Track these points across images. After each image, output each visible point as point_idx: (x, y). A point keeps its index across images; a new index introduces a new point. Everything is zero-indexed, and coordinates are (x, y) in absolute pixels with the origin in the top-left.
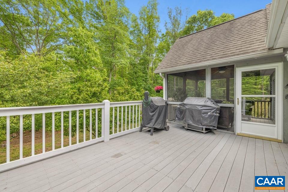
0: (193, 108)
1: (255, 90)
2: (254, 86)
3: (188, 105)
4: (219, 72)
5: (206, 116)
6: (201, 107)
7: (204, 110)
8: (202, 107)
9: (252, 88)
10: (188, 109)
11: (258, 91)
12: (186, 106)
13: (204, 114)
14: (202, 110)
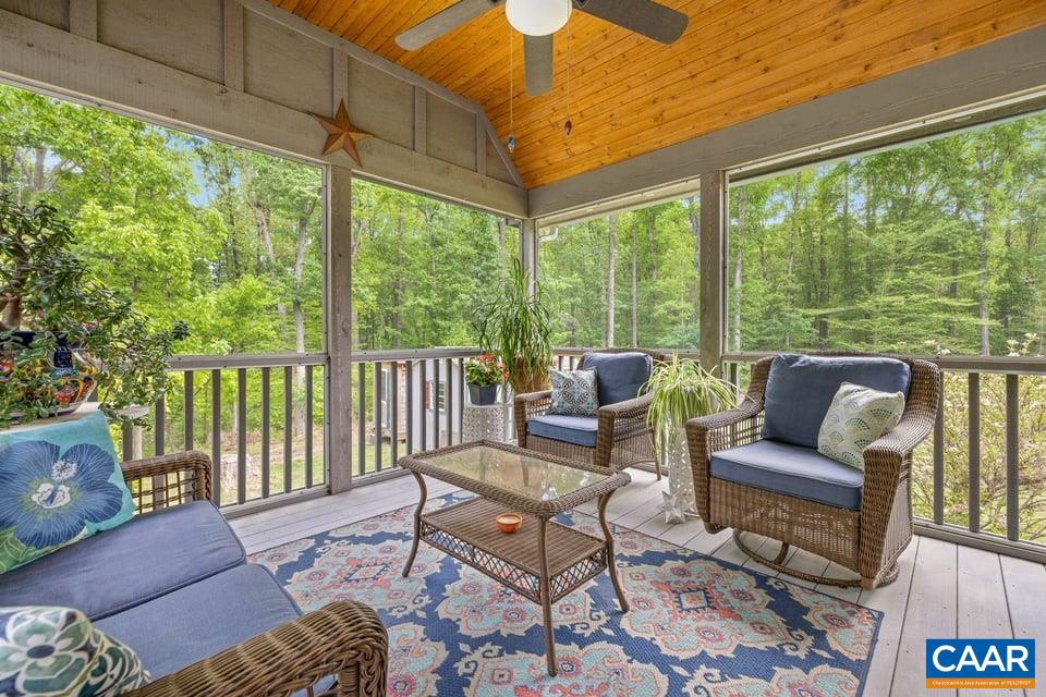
1: (947, 315)
2: (946, 300)
9: (935, 308)
11: (963, 319)
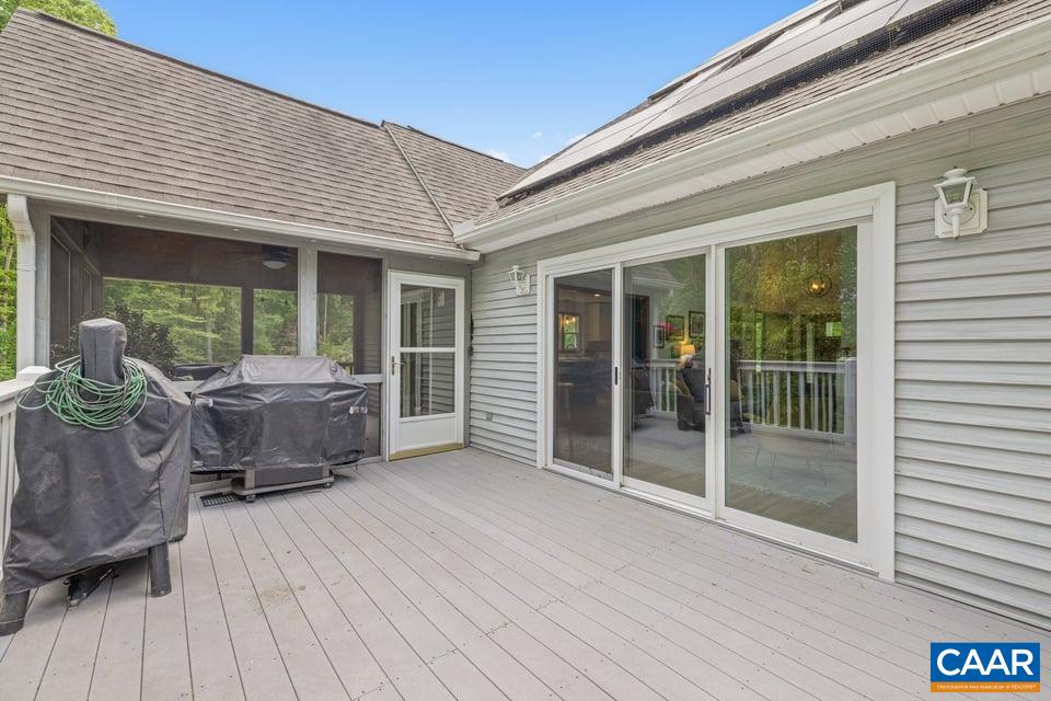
0: (295, 400)
3: (272, 391)
4: (266, 263)
5: (342, 420)
6: (327, 389)
7: (335, 400)
8: (328, 392)
10: (273, 405)
12: (258, 396)
13: (335, 414)
14: (330, 400)
